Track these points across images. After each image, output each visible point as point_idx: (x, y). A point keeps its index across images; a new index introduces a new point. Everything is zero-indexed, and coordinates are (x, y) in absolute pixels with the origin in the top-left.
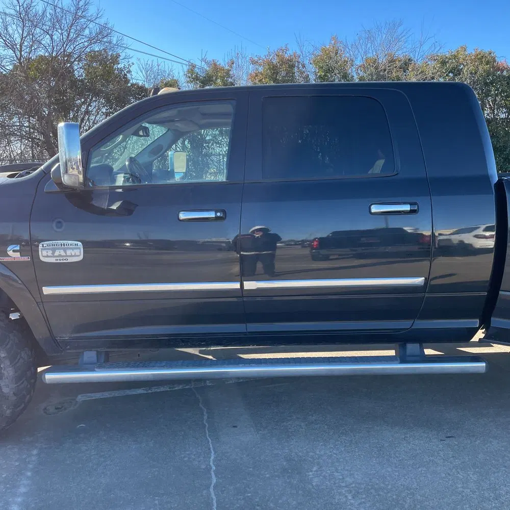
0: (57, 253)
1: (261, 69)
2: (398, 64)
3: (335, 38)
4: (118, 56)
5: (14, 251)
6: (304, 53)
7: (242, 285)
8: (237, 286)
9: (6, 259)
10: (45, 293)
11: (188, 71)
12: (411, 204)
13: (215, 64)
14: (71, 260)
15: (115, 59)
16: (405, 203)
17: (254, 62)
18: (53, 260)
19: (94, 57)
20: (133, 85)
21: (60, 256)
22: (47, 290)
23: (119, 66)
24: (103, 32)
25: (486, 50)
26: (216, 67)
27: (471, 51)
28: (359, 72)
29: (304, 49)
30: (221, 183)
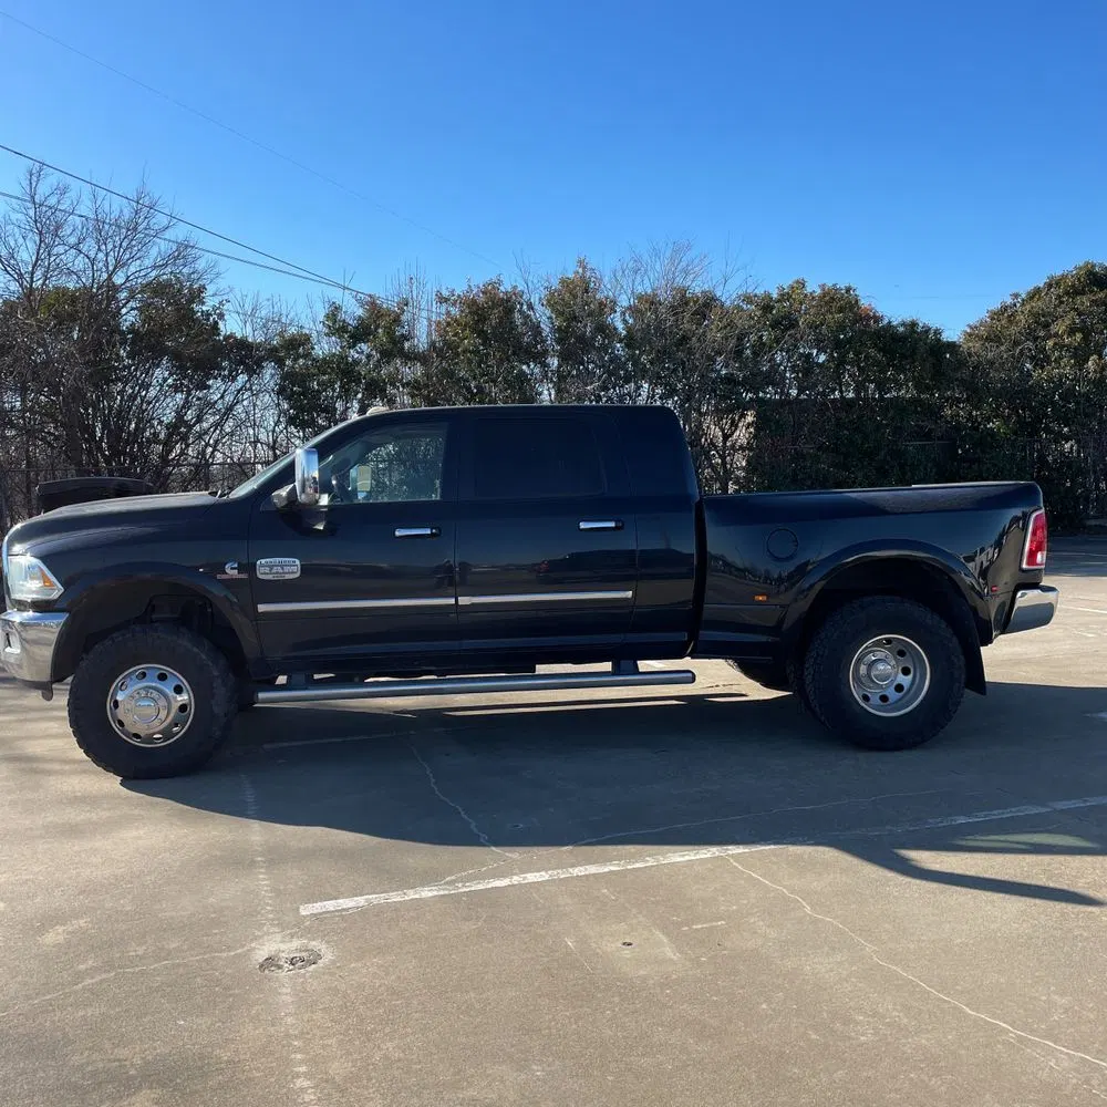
0: (274, 571)
1: (455, 311)
2: (692, 307)
3: (582, 264)
4: (202, 289)
5: (232, 569)
6: (530, 284)
7: (457, 601)
8: (452, 601)
9: (224, 577)
10: (260, 611)
11: (327, 316)
12: (616, 521)
13: (373, 304)
14: (288, 577)
15: (197, 295)
16: (610, 521)
17: (442, 300)
18: (270, 577)
19: (158, 289)
20: (227, 338)
21: (277, 573)
22: (262, 608)
23: (204, 308)
24: (182, 252)
25: (842, 285)
26: (373, 307)
27: (813, 287)
28: (627, 318)
29: (530, 278)
30: (435, 502)
